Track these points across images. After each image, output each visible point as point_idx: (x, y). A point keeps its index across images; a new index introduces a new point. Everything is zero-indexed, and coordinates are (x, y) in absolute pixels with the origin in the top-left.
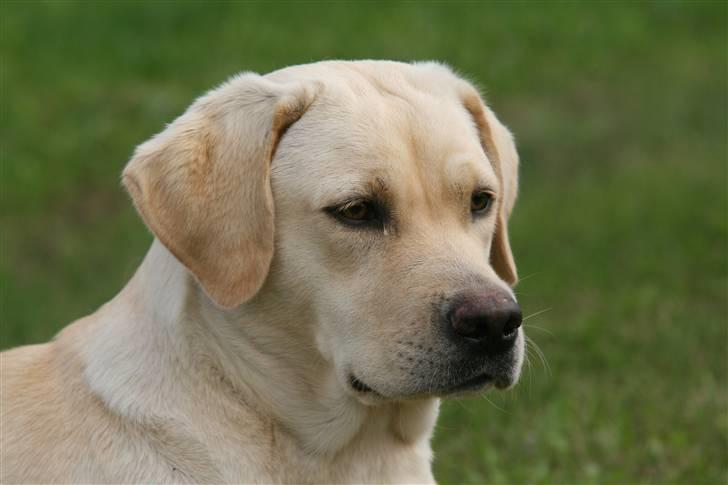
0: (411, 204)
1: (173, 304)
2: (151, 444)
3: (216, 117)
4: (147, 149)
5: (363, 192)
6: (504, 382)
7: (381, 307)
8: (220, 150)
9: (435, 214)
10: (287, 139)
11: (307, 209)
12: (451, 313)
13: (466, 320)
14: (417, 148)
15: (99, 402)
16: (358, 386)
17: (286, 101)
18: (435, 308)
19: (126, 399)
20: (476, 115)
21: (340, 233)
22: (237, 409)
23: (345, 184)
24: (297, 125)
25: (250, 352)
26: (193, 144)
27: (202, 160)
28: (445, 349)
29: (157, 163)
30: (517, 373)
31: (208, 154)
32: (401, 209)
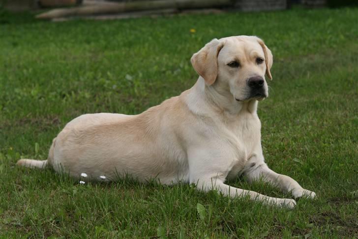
0: (244, 61)
1: (203, 88)
2: (203, 120)
3: (209, 48)
4: (195, 54)
5: (233, 60)
6: (264, 96)
7: (238, 82)
8: (208, 55)
9: (249, 63)
10: (220, 52)
11: (224, 65)
12: (249, 81)
13: (251, 82)
14: (245, 51)
15: (191, 112)
16: (238, 100)
17: (220, 45)
18: (247, 81)
19: (196, 110)
20: (262, 46)
21: (231, 69)
22: (217, 109)
23: (230, 59)
24: (222, 50)
25: (218, 95)
26: (204, 53)
27: (205, 56)
28: (248, 89)
29: (197, 57)
30: (267, 93)
31: (206, 55)
32: (242, 63)
